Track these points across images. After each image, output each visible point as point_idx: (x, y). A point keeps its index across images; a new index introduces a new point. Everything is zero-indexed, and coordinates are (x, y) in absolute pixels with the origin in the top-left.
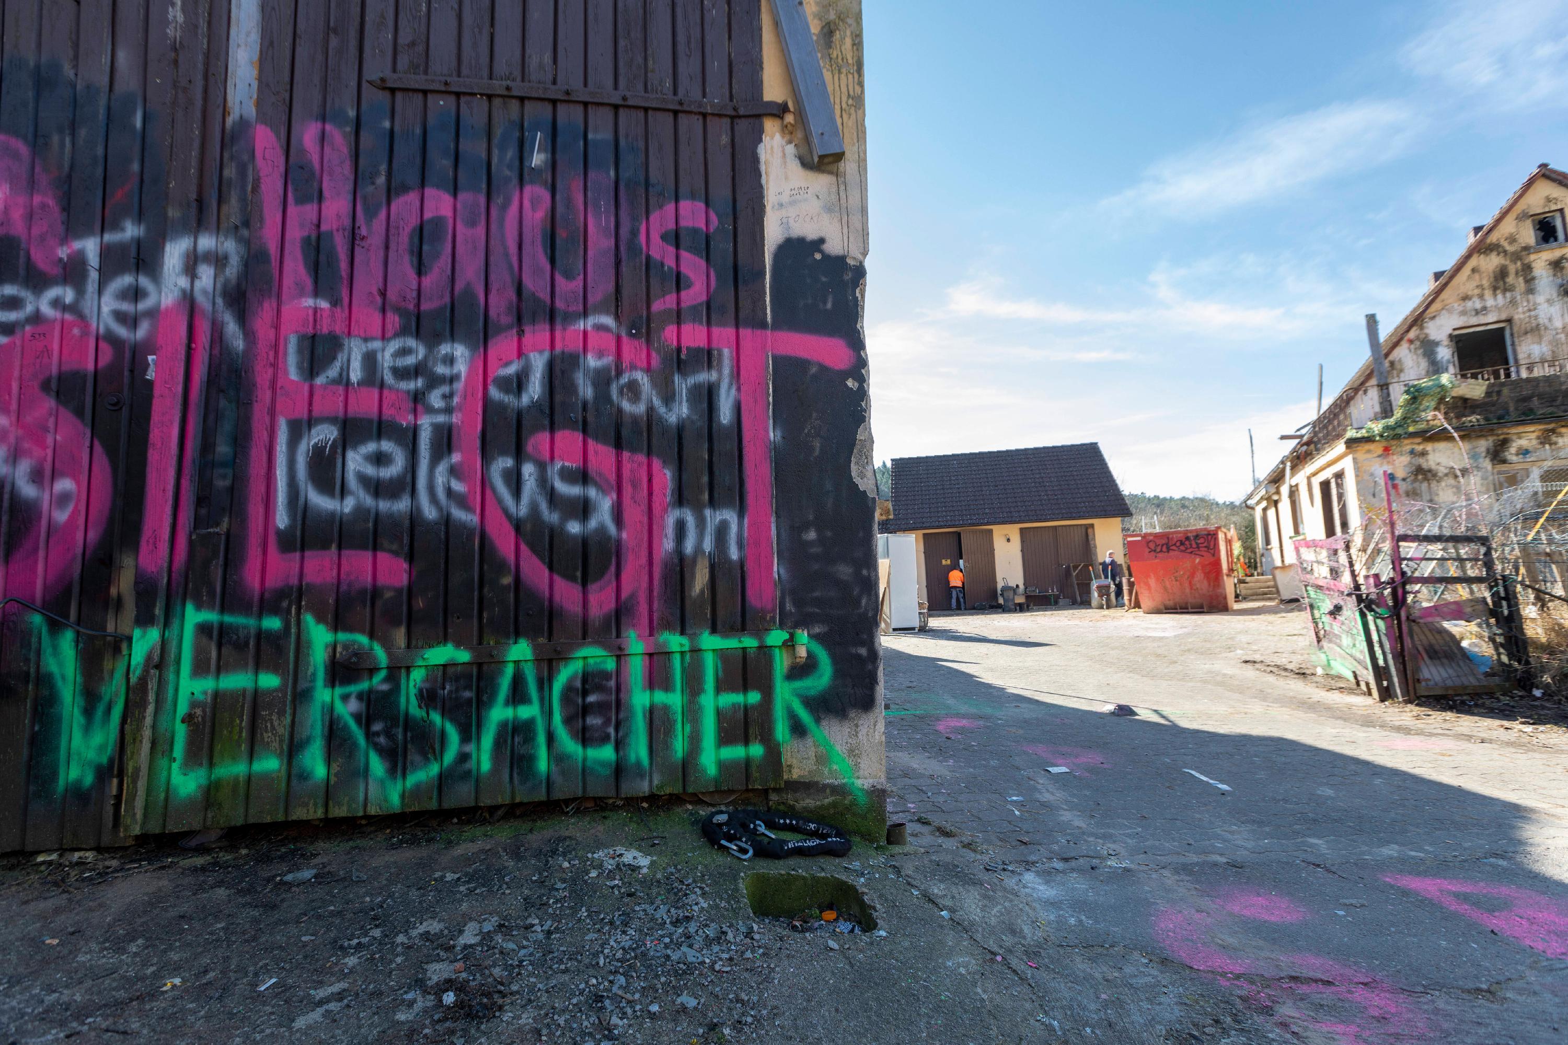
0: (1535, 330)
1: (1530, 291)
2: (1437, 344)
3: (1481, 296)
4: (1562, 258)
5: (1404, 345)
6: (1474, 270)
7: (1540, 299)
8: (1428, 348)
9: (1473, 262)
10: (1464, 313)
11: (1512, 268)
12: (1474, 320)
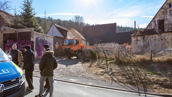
0: (167, 20)
1: (167, 14)
2: (156, 21)
3: (161, 15)
4: (171, 10)
5: (153, 22)
6: (161, 11)
7: (168, 15)
8: (155, 22)
9: (161, 10)
10: (159, 17)
11: (165, 11)
12: (160, 18)
